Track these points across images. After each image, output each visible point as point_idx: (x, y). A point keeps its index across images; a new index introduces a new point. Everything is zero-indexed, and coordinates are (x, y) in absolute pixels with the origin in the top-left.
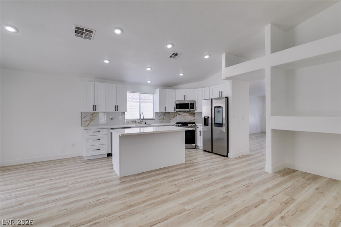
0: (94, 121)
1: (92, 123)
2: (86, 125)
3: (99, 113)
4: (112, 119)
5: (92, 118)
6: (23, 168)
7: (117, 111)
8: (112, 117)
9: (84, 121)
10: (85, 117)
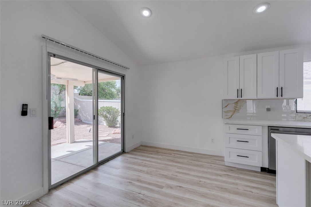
0: (239, 112)
1: (236, 115)
2: (229, 117)
3: (247, 101)
4: (268, 110)
5: (236, 107)
6: (167, 155)
7: (279, 97)
8: (269, 107)
9: (225, 112)
10: (226, 106)
